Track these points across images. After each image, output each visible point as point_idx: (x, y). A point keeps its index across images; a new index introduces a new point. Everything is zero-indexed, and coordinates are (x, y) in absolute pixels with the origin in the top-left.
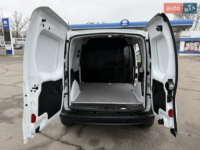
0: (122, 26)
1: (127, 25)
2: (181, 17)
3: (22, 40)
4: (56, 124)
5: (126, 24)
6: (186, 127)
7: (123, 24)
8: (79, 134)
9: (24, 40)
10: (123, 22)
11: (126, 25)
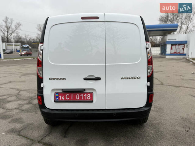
3: (12, 45)
4: (39, 124)
6: (182, 122)
8: (65, 134)
9: (14, 45)
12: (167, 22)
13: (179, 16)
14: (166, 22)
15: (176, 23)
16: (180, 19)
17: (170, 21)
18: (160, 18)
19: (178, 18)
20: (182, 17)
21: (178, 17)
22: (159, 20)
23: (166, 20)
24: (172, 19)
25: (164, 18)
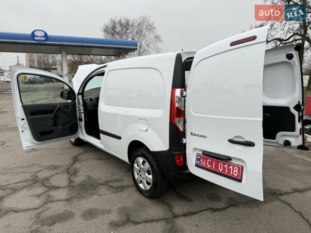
0: (35, 40)
1: (44, 39)
2: (113, 36)
5: (43, 37)
7: (37, 37)
10: (36, 33)
11: (42, 39)
12: (115, 35)
13: (129, 29)
14: (113, 34)
15: (126, 38)
16: (130, 33)
17: (118, 33)
18: (105, 28)
19: (128, 31)
20: (133, 30)
21: (127, 29)
22: (103, 30)
23: (113, 32)
24: (120, 31)
25: (110, 29)
